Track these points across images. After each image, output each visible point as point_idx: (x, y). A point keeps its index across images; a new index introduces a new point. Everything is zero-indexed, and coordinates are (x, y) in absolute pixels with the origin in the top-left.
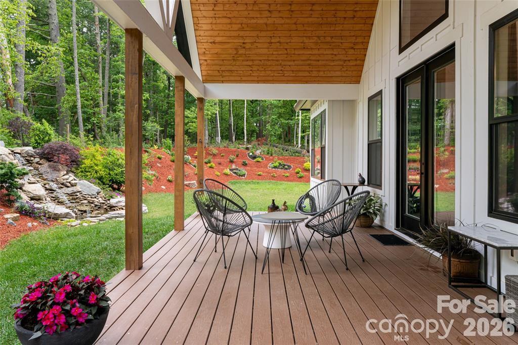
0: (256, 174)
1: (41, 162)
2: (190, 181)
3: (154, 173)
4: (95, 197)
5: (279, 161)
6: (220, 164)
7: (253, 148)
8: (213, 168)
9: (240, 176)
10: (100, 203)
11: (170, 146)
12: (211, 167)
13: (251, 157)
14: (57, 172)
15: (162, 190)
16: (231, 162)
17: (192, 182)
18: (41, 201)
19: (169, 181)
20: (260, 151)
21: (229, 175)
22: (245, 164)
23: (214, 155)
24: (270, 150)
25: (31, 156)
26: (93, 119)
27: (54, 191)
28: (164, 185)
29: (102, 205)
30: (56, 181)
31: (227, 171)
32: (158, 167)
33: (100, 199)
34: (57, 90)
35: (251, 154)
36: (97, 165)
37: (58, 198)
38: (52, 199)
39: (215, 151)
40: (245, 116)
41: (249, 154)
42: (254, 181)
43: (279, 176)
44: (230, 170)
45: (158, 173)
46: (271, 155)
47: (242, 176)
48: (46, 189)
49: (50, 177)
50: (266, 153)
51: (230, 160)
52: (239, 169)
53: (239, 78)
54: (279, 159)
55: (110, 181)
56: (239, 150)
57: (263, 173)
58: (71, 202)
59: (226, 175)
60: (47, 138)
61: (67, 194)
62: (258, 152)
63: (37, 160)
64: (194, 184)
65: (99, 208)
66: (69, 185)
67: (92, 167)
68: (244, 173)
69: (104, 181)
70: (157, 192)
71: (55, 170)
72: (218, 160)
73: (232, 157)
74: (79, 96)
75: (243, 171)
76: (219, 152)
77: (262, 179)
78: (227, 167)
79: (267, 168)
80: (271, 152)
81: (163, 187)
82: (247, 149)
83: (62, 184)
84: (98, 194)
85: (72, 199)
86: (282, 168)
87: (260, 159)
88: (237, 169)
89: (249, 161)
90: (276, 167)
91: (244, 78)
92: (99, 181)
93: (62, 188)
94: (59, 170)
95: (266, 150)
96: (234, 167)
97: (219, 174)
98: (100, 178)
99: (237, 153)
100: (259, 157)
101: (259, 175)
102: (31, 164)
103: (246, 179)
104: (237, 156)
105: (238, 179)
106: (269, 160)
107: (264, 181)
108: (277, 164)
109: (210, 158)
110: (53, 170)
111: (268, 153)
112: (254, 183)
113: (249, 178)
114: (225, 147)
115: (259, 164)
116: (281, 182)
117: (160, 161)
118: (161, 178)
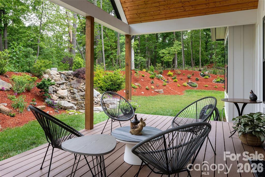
0: (204, 86)
1: (73, 78)
2: (159, 89)
3: (138, 84)
4: (96, 98)
5: (220, 78)
6: (181, 80)
7: (204, 70)
8: (176, 82)
9: (193, 87)
10: (98, 101)
11: (153, 70)
12: (175, 81)
13: (202, 75)
14: (80, 84)
15: (142, 94)
16: (189, 78)
17: (160, 90)
18: (64, 99)
19: (147, 89)
20: (208, 72)
21: (186, 86)
22: (197, 80)
23: (179, 75)
24: (215, 71)
25: (70, 75)
26: (111, 56)
27: (75, 93)
28: (143, 92)
29: (99, 102)
30: (77, 88)
31: (185, 84)
32: (142, 81)
33: (98, 99)
34: (96, 43)
35: (202, 74)
36: (99, 80)
37: (76, 97)
38: (72, 98)
39: (179, 72)
40: (200, 51)
41: (200, 73)
42: (202, 90)
43: (220, 87)
44: (188, 83)
45: (141, 84)
46: (216, 74)
47: (194, 87)
48: (71, 92)
49: (75, 86)
50: (213, 73)
51: (188, 77)
52: (193, 83)
53: (152, 18)
54: (221, 76)
55: (106, 89)
56: (195, 71)
57: (209, 85)
58: (82, 100)
59: (185, 86)
60: (79, 66)
61: (81, 95)
62: (207, 73)
63: (72, 77)
64: (161, 91)
65: (97, 104)
66: (83, 90)
67: (97, 81)
68: (196, 85)
69: (103, 89)
70: (138, 95)
71: (79, 82)
72: (181, 77)
73: (189, 75)
74: (103, 45)
75: (195, 84)
76: (182, 72)
77: (208, 89)
78: (185, 81)
79: (212, 82)
80: (216, 72)
81: (143, 93)
82: (200, 70)
83: (80, 90)
84: (98, 96)
85: (83, 98)
86: (222, 83)
87: (207, 77)
88: (191, 83)
89: (200, 78)
90: (218, 82)
91: (155, 17)
92: (100, 89)
93: (79, 92)
94: (81, 83)
95: (213, 71)
96: (190, 81)
97: (179, 85)
98: (101, 87)
99: (193, 73)
100: (207, 75)
101: (206, 87)
102: (69, 79)
103: (197, 89)
104: (193, 75)
105: (192, 89)
106: (214, 77)
107: (209, 90)
108: (219, 80)
109: (175, 76)
110: (78, 83)
111: (214, 73)
112: (202, 92)
113: (199, 88)
114: (186, 70)
115: (207, 79)
116: (221, 92)
117: (143, 78)
118: (143, 87)
